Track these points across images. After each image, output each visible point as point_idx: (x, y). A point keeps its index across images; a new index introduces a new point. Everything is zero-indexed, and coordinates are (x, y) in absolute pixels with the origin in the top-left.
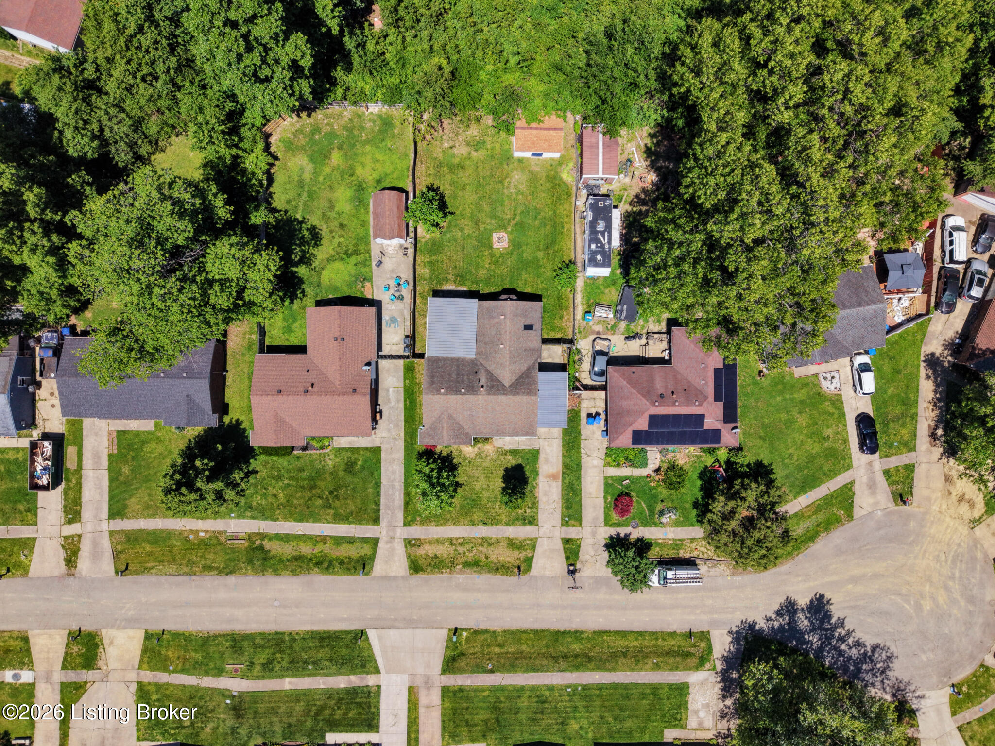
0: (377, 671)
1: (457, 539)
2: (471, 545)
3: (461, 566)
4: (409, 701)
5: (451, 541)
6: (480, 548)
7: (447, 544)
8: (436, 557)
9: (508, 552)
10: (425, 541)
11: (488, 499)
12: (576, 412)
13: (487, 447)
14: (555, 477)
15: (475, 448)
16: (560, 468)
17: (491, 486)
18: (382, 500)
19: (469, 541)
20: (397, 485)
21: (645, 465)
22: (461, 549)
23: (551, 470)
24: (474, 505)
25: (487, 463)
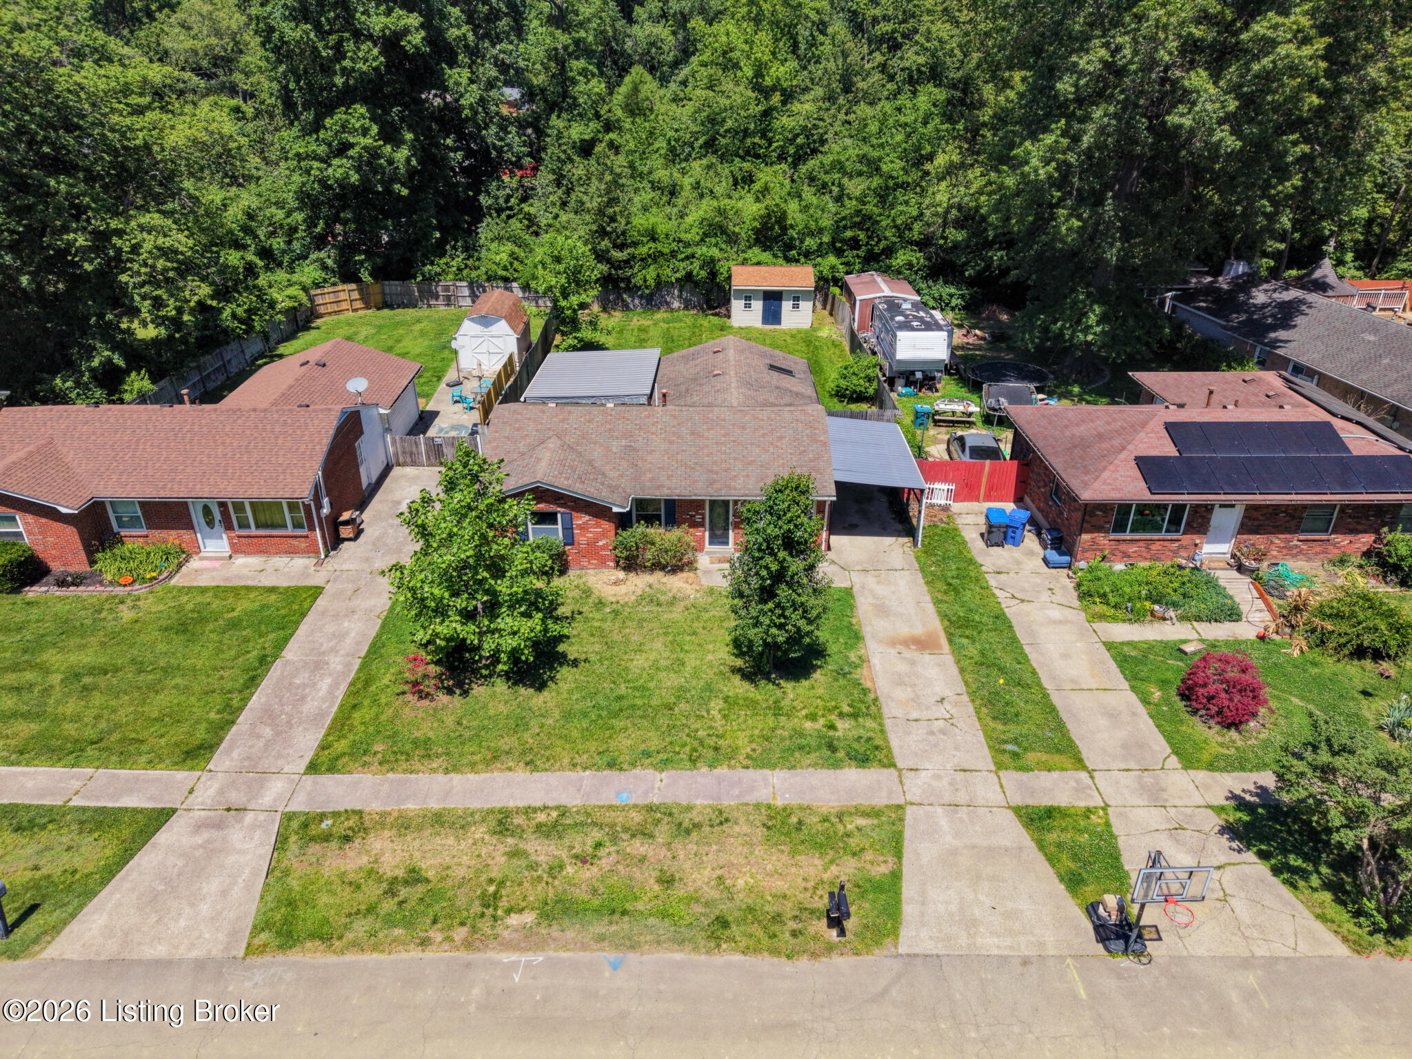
1: (529, 811)
2: (596, 835)
3: (529, 918)
5: (503, 823)
6: (638, 847)
7: (479, 832)
8: (414, 877)
9: (775, 860)
10: (382, 821)
11: (681, 693)
12: (948, 534)
13: (676, 583)
14: (923, 644)
15: (639, 582)
16: (935, 625)
17: (692, 661)
18: (257, 699)
19: (588, 819)
20: (336, 663)
21: (1233, 615)
22: (542, 851)
23: (904, 631)
24: (619, 708)
25: (676, 614)
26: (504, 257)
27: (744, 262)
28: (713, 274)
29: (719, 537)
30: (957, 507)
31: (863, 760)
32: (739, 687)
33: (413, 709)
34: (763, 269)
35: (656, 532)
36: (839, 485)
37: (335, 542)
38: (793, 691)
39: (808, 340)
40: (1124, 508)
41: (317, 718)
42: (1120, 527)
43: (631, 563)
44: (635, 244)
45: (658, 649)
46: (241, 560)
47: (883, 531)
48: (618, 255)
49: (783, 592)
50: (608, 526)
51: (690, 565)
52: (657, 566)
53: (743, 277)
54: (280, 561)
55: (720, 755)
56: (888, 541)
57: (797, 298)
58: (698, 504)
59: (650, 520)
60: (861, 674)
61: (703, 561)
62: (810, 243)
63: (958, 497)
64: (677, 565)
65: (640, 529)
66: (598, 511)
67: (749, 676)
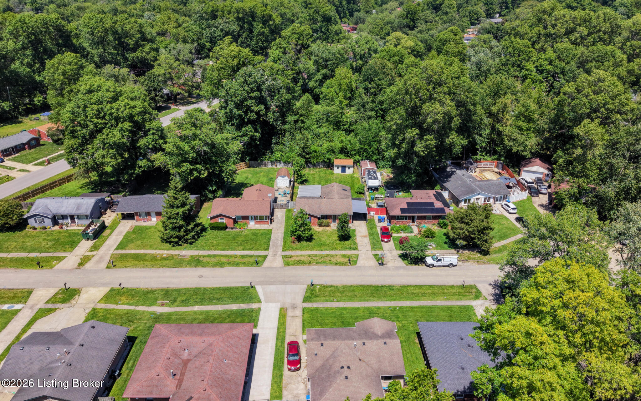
0: (259, 301)
1: (312, 255)
2: (321, 257)
3: (315, 264)
4: (280, 314)
5: (309, 256)
6: (326, 258)
7: (306, 257)
8: (300, 260)
9: (343, 258)
10: (294, 256)
11: (330, 243)
12: (372, 220)
13: (328, 228)
14: (365, 237)
15: (321, 229)
16: (367, 234)
17: (331, 239)
18: (271, 244)
19: (319, 255)
20: (280, 239)
21: (412, 232)
22: (315, 258)
23: (363, 235)
24: (322, 244)
25: (328, 233)
26: (279, 156)
27: (337, 158)
28: (330, 162)
29: (334, 221)
30: (375, 216)
31: (354, 250)
32: (338, 242)
33: (293, 245)
34: (341, 160)
35: (324, 220)
36: (354, 213)
37: (271, 222)
38: (346, 242)
39: (352, 177)
40: (398, 216)
41: (281, 246)
42: (398, 219)
43: (320, 225)
44: (311, 153)
45: (326, 238)
46: (256, 225)
47: (362, 220)
48: (307, 156)
49: (344, 228)
50: (317, 219)
51: (330, 226)
52: (324, 226)
53: (336, 162)
54: (263, 225)
55: (335, 249)
56: (362, 222)
57: (349, 167)
58: (331, 216)
59: (323, 218)
60: (356, 240)
61: (332, 225)
62: (353, 153)
63: (375, 214)
64: (328, 226)
65: (322, 220)
66: (315, 217)
67: (340, 240)
